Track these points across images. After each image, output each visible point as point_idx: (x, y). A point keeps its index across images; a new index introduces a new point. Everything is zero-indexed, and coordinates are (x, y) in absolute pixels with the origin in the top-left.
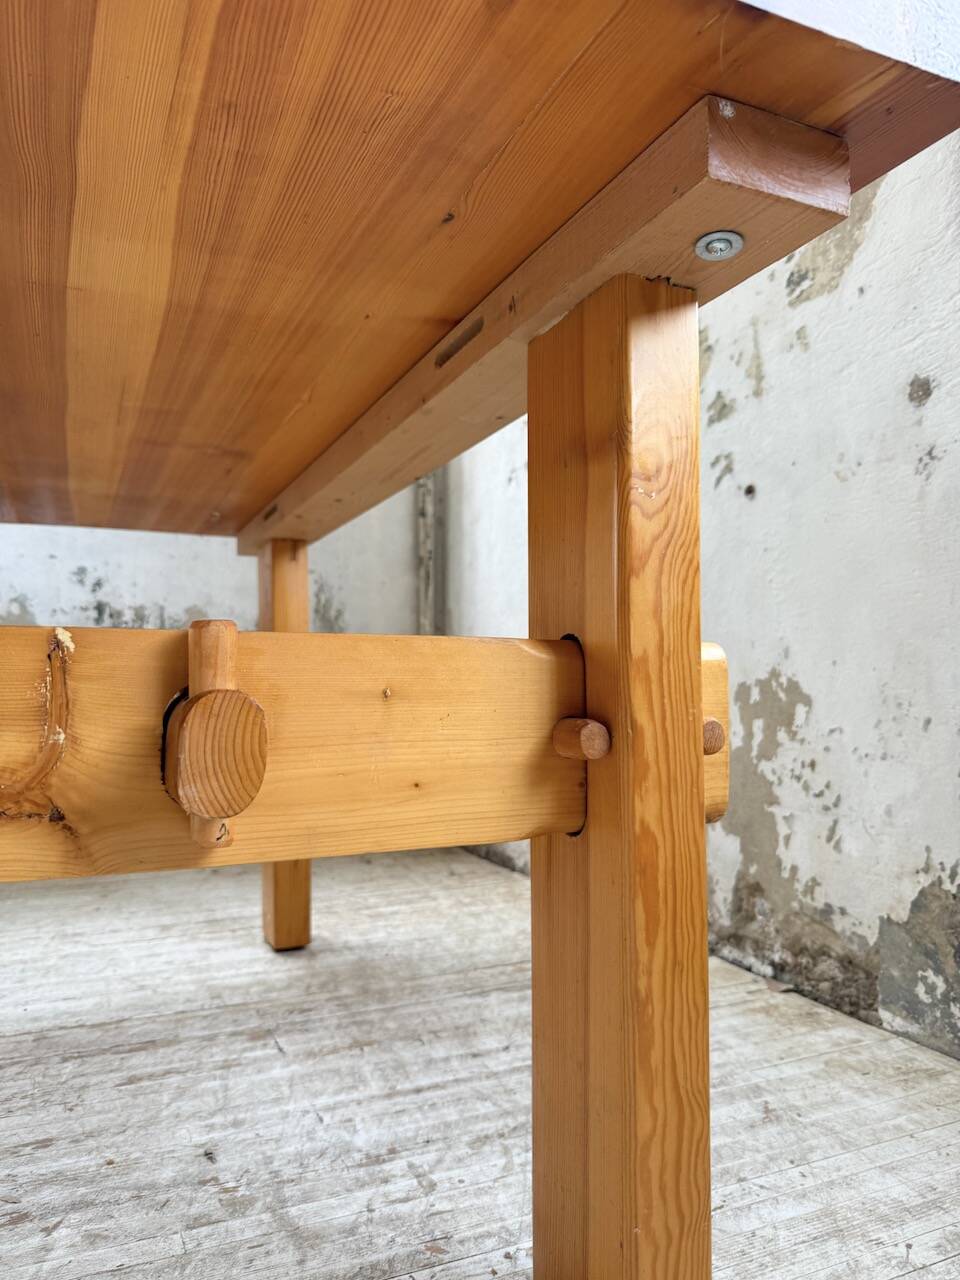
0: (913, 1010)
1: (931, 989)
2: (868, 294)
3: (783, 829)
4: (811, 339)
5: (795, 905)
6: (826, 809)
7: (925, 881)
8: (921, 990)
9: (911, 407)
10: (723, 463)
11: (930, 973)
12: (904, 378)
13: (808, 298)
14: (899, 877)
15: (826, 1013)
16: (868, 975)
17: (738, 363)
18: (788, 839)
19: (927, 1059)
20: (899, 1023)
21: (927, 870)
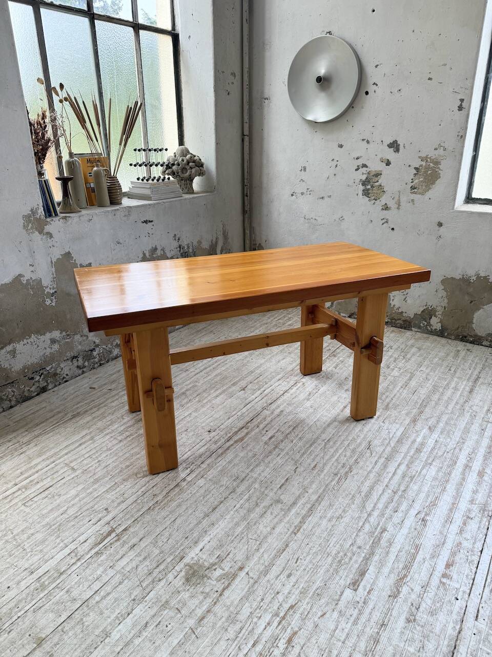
0: (419, 327)
1: (424, 324)
2: (431, 200)
3: (392, 298)
4: (415, 203)
5: (394, 312)
6: (404, 295)
7: (425, 308)
8: (422, 325)
9: (437, 227)
10: (385, 220)
11: (424, 322)
12: (437, 220)
13: (415, 193)
14: (420, 307)
15: (403, 330)
16: (410, 322)
17: (393, 199)
18: (393, 300)
19: (425, 335)
20: (416, 330)
21: (426, 306)
